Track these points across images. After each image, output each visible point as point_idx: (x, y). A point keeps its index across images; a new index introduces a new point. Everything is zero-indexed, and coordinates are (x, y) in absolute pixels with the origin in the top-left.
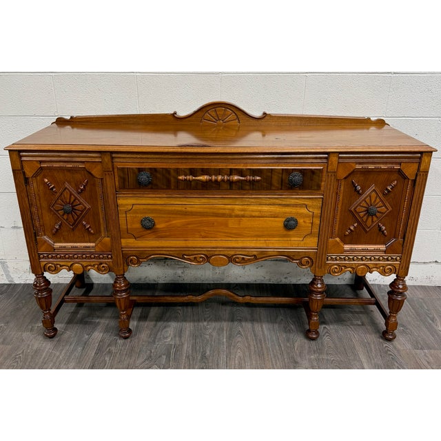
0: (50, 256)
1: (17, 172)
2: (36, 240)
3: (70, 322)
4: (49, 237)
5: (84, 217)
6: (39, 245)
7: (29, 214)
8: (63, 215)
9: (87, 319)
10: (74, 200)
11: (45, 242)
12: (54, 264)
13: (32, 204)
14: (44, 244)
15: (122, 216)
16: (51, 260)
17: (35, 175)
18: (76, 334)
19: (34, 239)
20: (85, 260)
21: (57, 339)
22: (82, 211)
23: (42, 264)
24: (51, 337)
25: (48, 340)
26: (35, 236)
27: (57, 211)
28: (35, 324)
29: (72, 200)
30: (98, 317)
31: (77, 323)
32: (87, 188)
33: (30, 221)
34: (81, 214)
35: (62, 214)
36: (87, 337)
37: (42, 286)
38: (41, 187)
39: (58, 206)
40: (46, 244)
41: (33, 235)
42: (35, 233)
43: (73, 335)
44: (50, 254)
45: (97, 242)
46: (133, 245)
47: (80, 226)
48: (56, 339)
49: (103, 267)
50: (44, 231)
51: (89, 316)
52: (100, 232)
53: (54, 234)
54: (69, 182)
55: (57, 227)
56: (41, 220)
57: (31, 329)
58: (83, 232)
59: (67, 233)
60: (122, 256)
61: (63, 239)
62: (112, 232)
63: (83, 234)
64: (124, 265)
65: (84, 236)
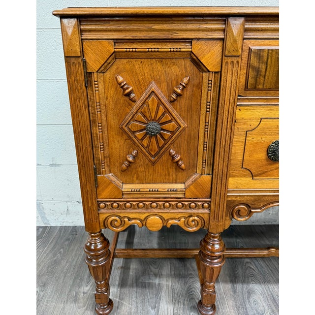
0: (115, 205)
1: (73, 60)
2: (96, 179)
3: (123, 283)
4: (116, 176)
5: (173, 142)
6: (100, 189)
7: (88, 137)
8: (142, 139)
9: (143, 279)
10: (163, 114)
11: (111, 182)
12: (119, 217)
13: (94, 121)
14: (107, 187)
15: (238, 140)
16: (116, 211)
17: (102, 70)
19: (92, 179)
20: (167, 210)
22: (173, 133)
23: (102, 217)
26: (96, 174)
27: (134, 132)
28: (80, 286)
29: (160, 113)
30: (156, 276)
32: (187, 93)
33: (89, 149)
34: (170, 137)
35: (140, 138)
36: (153, 312)
37: (99, 250)
38: (111, 92)
39: (135, 125)
40: (111, 187)
41: (92, 172)
42: (95, 169)
43: (133, 309)
44: (115, 202)
45: (189, 182)
46: (246, 188)
47: (165, 157)
49: (193, 221)
50: (109, 166)
51: (143, 274)
52: (195, 166)
53: (123, 171)
54: (158, 82)
55: (131, 159)
56: (107, 148)
58: (169, 166)
59: (143, 168)
60: (225, 205)
61: (137, 179)
62: (217, 166)
63: (168, 170)
64: (225, 219)
65: (169, 174)
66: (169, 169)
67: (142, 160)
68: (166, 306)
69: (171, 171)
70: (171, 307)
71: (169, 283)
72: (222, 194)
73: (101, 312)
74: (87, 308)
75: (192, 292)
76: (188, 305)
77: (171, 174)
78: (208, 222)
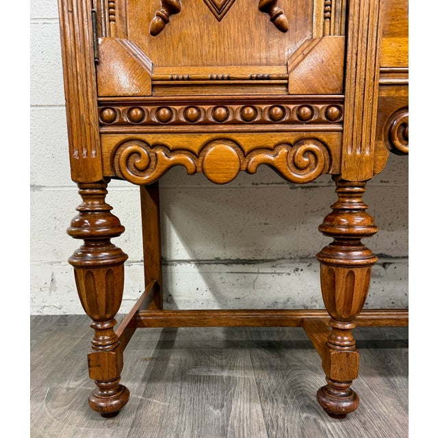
3: (154, 376)
9: (195, 371)
16: (137, 127)
18: (182, 406)
20: (249, 126)
21: (129, 420)
23: (108, 146)
24: (110, 414)
25: (103, 421)
28: (61, 381)
30: (222, 367)
31: (173, 380)
36: (217, 412)
43: (174, 409)
44: (135, 105)
48: (125, 420)
49: (306, 153)
51: (196, 365)
52: (308, 21)
57: (50, 395)
58: (252, 22)
59: (197, 28)
60: (376, 107)
61: (184, 54)
62: (357, 8)
63: (250, 33)
64: (376, 145)
65: (252, 40)
66: (253, 29)
67: (194, 6)
68: (247, 406)
69: (256, 34)
70: (259, 407)
71: (252, 376)
72: (367, 79)
73: (102, 404)
74: (72, 406)
75: (300, 387)
76: (294, 403)
77: (256, 41)
78: (338, 156)
